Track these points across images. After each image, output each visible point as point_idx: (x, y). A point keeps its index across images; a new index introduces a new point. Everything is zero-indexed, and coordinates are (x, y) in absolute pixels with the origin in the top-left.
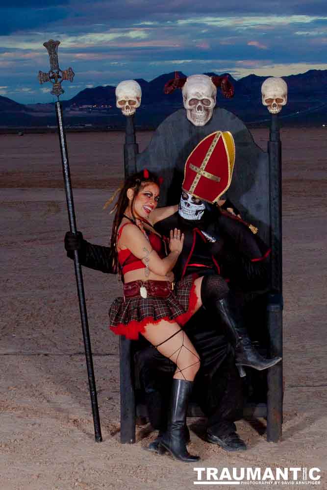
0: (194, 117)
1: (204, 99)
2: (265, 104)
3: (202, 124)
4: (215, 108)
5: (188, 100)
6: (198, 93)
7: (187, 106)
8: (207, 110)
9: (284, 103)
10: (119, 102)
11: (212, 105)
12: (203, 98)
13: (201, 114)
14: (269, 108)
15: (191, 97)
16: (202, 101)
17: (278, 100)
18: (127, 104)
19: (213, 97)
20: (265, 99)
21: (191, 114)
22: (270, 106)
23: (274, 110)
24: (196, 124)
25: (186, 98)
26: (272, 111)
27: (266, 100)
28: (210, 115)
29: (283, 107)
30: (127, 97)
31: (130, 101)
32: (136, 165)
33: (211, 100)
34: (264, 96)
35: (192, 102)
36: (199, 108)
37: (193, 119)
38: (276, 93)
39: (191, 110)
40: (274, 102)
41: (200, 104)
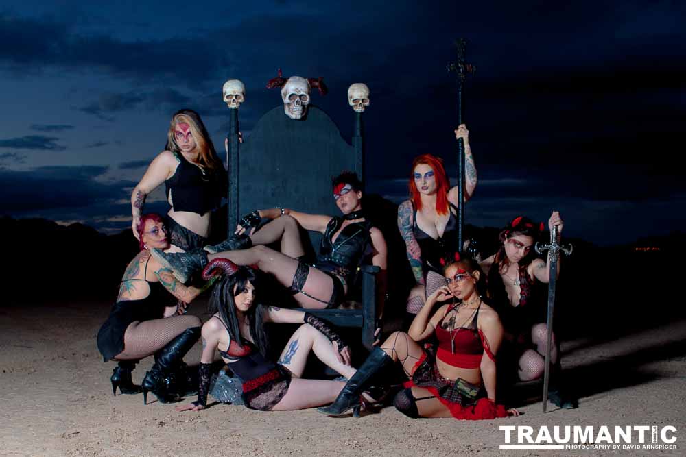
0: (292, 111)
1: (302, 95)
2: (351, 104)
3: (299, 117)
4: (309, 105)
5: (289, 95)
6: (297, 89)
7: (286, 100)
8: (303, 105)
9: (367, 104)
10: (227, 97)
11: (307, 102)
12: (302, 93)
13: (298, 108)
14: (355, 109)
15: (292, 92)
16: (300, 96)
17: (363, 100)
18: (234, 98)
19: (309, 94)
20: (352, 99)
21: (289, 107)
22: (357, 105)
23: (359, 110)
24: (294, 116)
25: (285, 95)
26: (357, 110)
27: (353, 101)
28: (306, 110)
29: (365, 107)
30: (234, 92)
31: (236, 96)
32: (238, 154)
33: (308, 96)
34: (351, 97)
35: (291, 98)
36: (297, 103)
37: (292, 113)
38: (363, 94)
39: (289, 104)
40: (361, 102)
41: (298, 99)
